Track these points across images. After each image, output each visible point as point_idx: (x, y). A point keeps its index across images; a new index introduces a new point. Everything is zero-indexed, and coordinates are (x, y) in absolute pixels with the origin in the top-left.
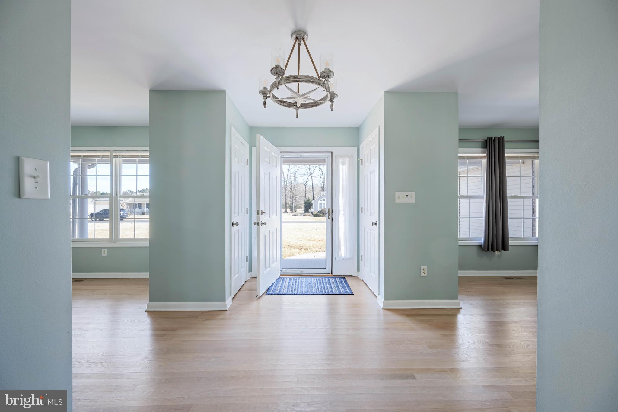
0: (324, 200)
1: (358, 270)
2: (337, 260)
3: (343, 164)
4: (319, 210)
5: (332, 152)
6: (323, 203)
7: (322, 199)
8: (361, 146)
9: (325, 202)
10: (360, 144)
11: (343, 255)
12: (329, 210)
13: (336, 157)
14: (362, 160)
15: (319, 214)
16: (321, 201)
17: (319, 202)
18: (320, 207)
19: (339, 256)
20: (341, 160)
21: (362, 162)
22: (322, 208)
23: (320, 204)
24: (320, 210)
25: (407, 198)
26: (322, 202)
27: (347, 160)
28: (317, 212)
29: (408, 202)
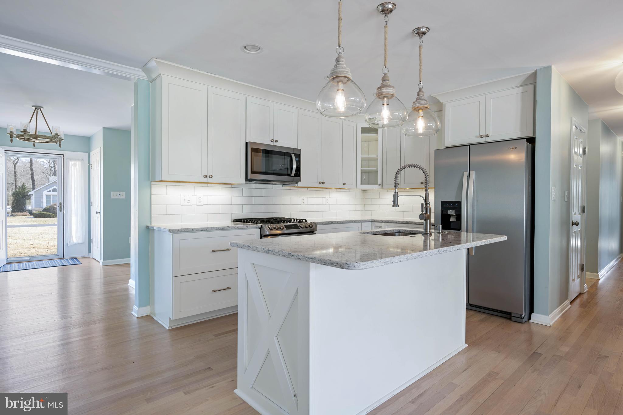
0: (54, 190)
1: (90, 251)
2: (68, 245)
3: (75, 165)
4: (45, 206)
5: (63, 155)
6: (53, 196)
7: (51, 189)
8: (91, 153)
9: (55, 193)
10: (91, 151)
11: (75, 241)
12: (60, 204)
13: (67, 159)
14: (92, 165)
15: (45, 213)
16: (50, 191)
17: (45, 193)
18: (48, 201)
19: (71, 242)
20: (72, 163)
21: (92, 167)
22: (52, 203)
23: (48, 197)
24: (48, 206)
25: (120, 196)
26: (52, 193)
27: (78, 163)
28: (41, 210)
29: (121, 198)
